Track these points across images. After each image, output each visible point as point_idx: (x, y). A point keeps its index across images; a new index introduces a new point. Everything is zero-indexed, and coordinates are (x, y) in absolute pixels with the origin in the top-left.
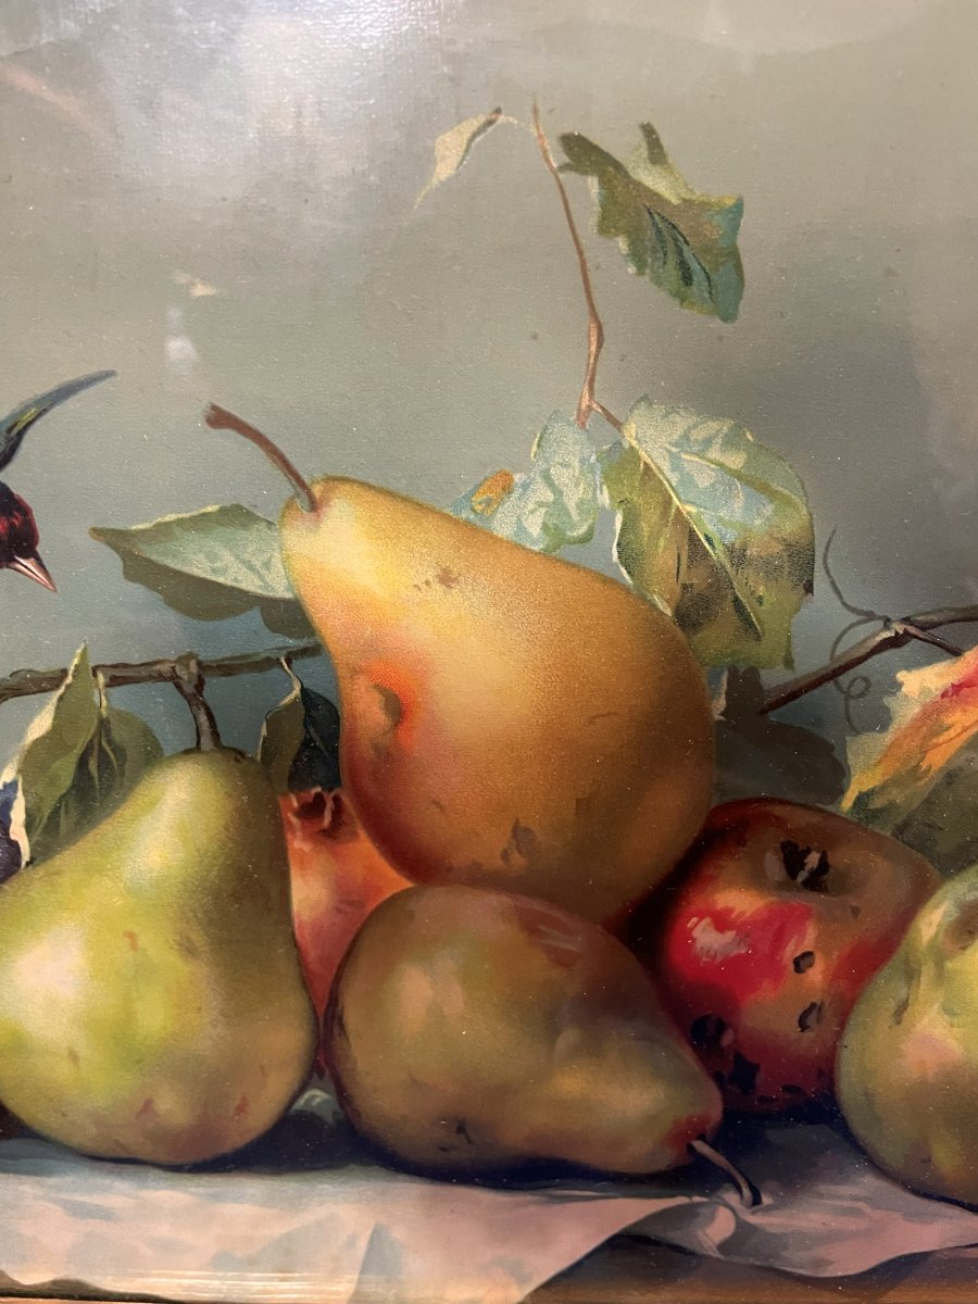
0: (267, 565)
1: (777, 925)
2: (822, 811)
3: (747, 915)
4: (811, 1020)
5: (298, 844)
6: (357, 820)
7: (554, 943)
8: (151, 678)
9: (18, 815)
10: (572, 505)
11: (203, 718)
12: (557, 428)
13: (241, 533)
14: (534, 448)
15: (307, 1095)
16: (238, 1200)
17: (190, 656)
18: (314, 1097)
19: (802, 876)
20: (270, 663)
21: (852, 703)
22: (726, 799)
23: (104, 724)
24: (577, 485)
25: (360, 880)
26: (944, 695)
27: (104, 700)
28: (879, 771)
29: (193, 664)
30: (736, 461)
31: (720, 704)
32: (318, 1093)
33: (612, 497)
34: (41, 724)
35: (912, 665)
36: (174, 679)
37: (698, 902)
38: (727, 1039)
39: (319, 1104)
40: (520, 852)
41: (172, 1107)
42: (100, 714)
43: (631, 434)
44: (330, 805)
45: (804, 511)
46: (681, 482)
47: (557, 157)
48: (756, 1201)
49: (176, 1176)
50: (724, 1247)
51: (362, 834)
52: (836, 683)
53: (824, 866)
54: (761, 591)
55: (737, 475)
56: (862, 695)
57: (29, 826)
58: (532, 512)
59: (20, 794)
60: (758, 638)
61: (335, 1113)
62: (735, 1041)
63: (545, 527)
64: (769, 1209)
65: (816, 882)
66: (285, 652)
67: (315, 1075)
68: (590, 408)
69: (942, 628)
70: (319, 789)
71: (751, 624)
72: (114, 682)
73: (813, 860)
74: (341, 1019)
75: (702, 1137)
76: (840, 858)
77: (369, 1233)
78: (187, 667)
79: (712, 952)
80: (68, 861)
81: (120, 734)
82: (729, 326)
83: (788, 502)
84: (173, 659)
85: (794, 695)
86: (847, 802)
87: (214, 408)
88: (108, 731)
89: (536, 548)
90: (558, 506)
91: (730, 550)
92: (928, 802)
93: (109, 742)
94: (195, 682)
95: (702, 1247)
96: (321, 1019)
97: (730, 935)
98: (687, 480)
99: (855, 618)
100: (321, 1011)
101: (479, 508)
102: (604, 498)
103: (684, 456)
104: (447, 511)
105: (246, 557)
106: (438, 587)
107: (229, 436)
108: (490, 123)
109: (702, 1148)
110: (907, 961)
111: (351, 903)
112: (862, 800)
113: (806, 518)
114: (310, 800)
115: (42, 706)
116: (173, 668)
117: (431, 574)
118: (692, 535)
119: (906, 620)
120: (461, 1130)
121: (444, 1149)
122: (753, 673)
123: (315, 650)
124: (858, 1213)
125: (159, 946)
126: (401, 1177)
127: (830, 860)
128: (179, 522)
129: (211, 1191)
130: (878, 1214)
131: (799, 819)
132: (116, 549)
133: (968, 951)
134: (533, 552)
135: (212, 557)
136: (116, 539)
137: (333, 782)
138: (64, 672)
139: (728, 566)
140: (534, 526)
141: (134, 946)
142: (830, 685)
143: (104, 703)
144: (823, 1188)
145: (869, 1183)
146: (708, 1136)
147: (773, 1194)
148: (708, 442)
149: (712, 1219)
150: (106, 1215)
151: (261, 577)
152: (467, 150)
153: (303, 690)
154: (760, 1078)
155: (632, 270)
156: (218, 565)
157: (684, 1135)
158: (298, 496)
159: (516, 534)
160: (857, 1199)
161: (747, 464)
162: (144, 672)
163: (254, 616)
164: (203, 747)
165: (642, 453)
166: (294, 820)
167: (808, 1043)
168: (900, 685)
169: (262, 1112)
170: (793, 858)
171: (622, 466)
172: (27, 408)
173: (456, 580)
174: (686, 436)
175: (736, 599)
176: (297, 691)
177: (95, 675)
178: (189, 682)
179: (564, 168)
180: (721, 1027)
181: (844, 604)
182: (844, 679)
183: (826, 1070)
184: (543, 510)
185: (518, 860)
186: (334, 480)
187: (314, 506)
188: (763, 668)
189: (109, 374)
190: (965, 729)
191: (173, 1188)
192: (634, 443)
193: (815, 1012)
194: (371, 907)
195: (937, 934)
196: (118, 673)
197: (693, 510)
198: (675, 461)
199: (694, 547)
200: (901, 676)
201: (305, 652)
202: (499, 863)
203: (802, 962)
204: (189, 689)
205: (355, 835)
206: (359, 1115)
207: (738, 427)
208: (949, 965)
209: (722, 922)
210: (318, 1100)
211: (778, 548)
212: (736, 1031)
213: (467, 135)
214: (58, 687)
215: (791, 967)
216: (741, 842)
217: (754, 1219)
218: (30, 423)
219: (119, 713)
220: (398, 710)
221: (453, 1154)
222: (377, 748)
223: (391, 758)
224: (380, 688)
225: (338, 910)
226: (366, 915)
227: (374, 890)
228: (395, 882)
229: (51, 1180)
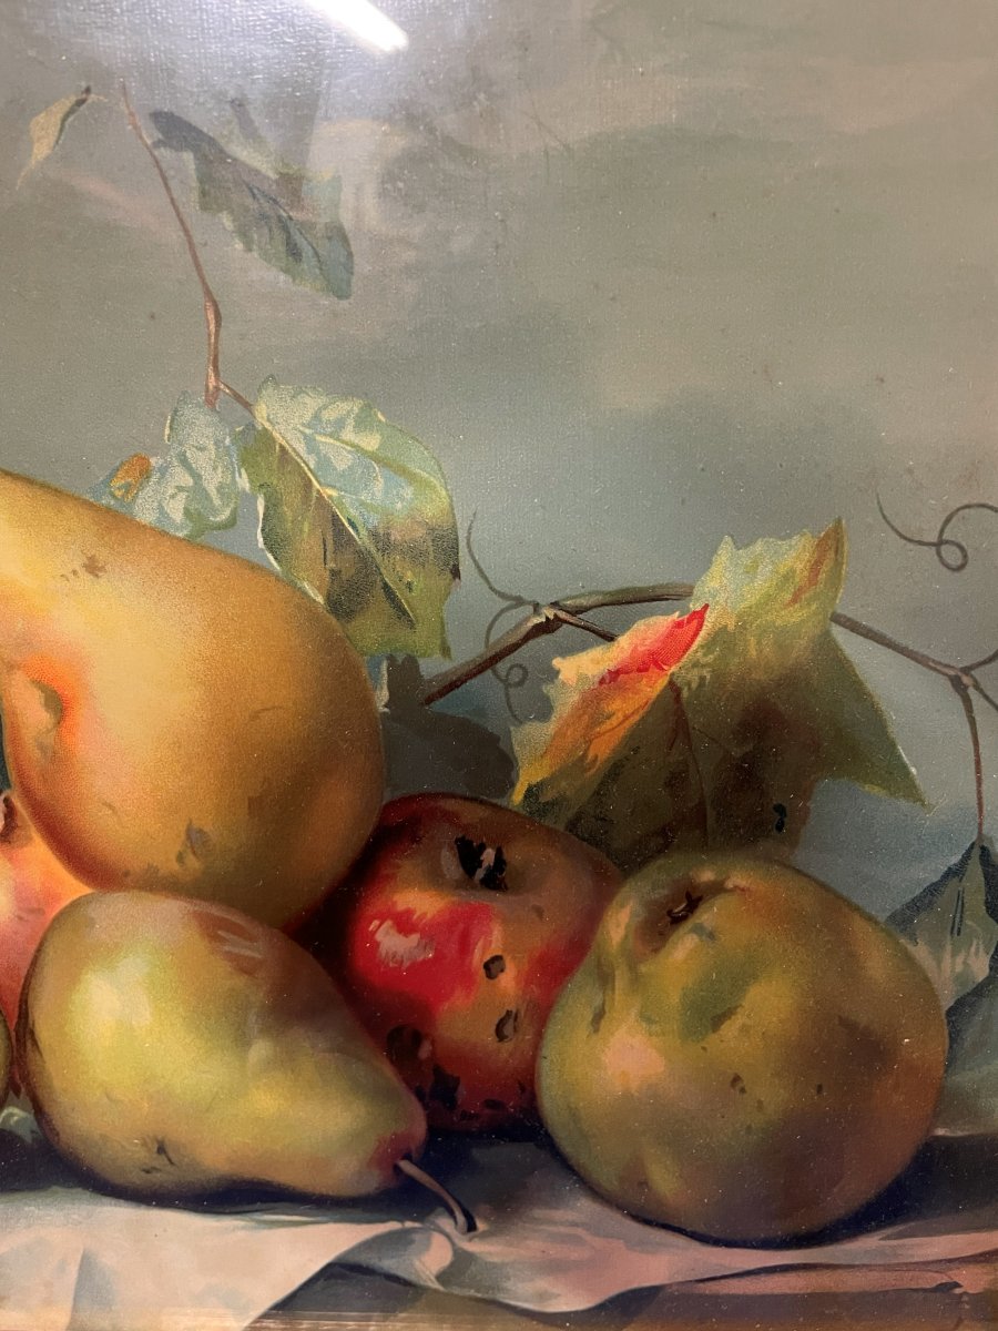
1: (461, 926)
2: (494, 806)
3: (429, 916)
4: (508, 1029)
6: (30, 823)
7: (236, 950)
10: (212, 489)
12: (188, 412)
14: (167, 431)
18: (12, 1115)
19: (480, 874)
21: (512, 691)
22: (398, 794)
24: (215, 469)
25: (38, 887)
26: (602, 681)
28: (547, 761)
30: (371, 442)
31: (382, 696)
32: (16, 1110)
33: (251, 481)
35: (567, 651)
37: (377, 904)
38: (425, 1051)
39: (17, 1122)
40: (194, 853)
43: (262, 412)
45: (444, 493)
46: (318, 463)
47: (150, 135)
48: (471, 1227)
50: (442, 1277)
51: (37, 836)
52: (495, 672)
53: (500, 862)
54: (409, 576)
55: (374, 457)
56: (520, 683)
58: (173, 497)
60: (412, 625)
61: (33, 1132)
62: (433, 1053)
63: (187, 512)
64: (484, 1236)
65: (496, 880)
67: (11, 1092)
68: (217, 388)
69: (591, 613)
71: (405, 612)
73: (489, 856)
74: (32, 1033)
75: (407, 1157)
76: (515, 855)
77: (78, 1260)
79: (398, 958)
82: (344, 304)
83: (428, 485)
85: (453, 686)
86: (518, 796)
89: (180, 535)
90: (198, 491)
91: (374, 535)
92: (599, 794)
95: (419, 1276)
96: (13, 1034)
97: (415, 938)
98: (324, 463)
99: (506, 604)
100: (12, 1028)
101: (119, 493)
102: (244, 482)
103: (318, 438)
104: (87, 497)
106: (85, 576)
108: (80, 103)
109: (406, 1166)
110: (599, 965)
111: (32, 911)
112: (531, 793)
113: (446, 501)
117: (77, 565)
118: (335, 520)
119: (555, 604)
120: (161, 1150)
121: (148, 1172)
122: (411, 662)
124: (577, 1240)
126: (106, 1200)
127: (506, 856)
130: (598, 1242)
131: (472, 814)
133: (663, 953)
134: (178, 538)
137: (5, 784)
139: (373, 550)
140: (176, 510)
142: (489, 673)
144: (538, 1213)
145: (583, 1208)
146: (414, 1155)
147: (486, 1219)
148: (340, 424)
149: (427, 1246)
152: (61, 130)
154: (462, 1092)
155: (239, 246)
157: (390, 1155)
159: (159, 520)
160: (574, 1224)
161: (382, 446)
165: (276, 435)
167: (506, 1053)
168: (558, 672)
170: (468, 855)
171: (257, 448)
173: (102, 569)
174: (317, 417)
175: (386, 586)
179: (157, 144)
180: (417, 1038)
181: (491, 588)
182: (502, 667)
183: (526, 1084)
184: (183, 495)
185: (193, 863)
188: (423, 655)
190: (627, 718)
192: (267, 425)
193: (511, 1021)
194: (51, 914)
195: (626, 936)
197: (334, 493)
198: (309, 440)
199: (338, 532)
200: (557, 662)
202: (176, 867)
203: (493, 967)
205: (30, 839)
206: (58, 1134)
207: (369, 407)
208: (643, 969)
209: (404, 924)
210: (16, 1118)
211: (420, 533)
212: (433, 1043)
213: (60, 116)
215: (482, 972)
216: (415, 839)
217: (473, 1247)
220: (59, 705)
221: (157, 1177)
222: (42, 748)
223: (58, 758)
224: (38, 683)
225: (20, 918)
226: (47, 924)
227: (52, 897)
228: (73, 888)
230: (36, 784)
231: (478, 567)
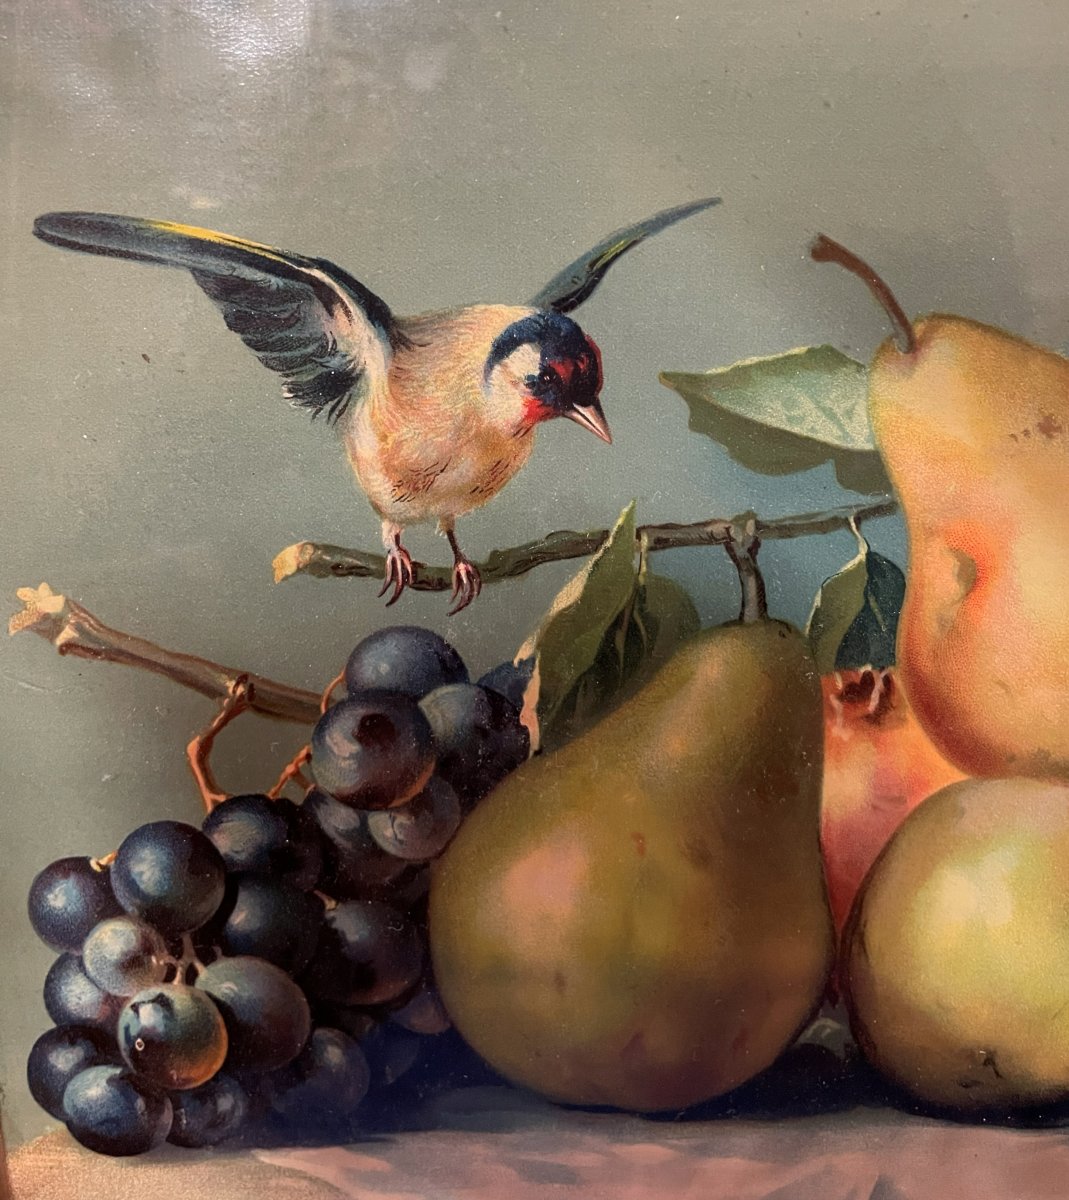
0: (849, 413)
5: (838, 731)
6: (907, 703)
8: (701, 542)
9: (531, 696)
11: (752, 583)
13: (827, 377)
15: (816, 1025)
16: (725, 1153)
17: (750, 515)
18: (824, 1027)
20: (838, 522)
23: (640, 594)
25: (903, 773)
27: (643, 565)
29: (751, 524)
32: (830, 1022)
34: (569, 594)
36: (728, 542)
39: (829, 1035)
41: (664, 1044)
42: (637, 580)
44: (879, 685)
49: (658, 1126)
51: (912, 718)
57: (541, 710)
59: (536, 672)
61: (847, 1046)
66: (855, 510)
67: (827, 1001)
70: (868, 668)
72: (659, 544)
74: (862, 935)
77: (871, 1187)
78: (743, 527)
80: (592, 749)
81: (655, 605)
84: (728, 519)
87: (822, 239)
88: (643, 600)
93: (641, 610)
94: (749, 545)
96: (839, 937)
100: (839, 929)
104: (1058, 352)
105: (828, 403)
106: (1038, 437)
107: (835, 267)
111: (890, 800)
114: (858, 680)
115: (574, 572)
116: (727, 529)
117: (1031, 424)
120: (989, 1061)
121: (966, 1086)
123: (890, 508)
125: (667, 851)
128: (760, 366)
129: (693, 1142)
132: (688, 398)
135: (790, 403)
136: (688, 386)
137: (886, 658)
138: (605, 534)
141: (641, 850)
143: (644, 569)
150: (570, 1177)
151: (841, 427)
153: (869, 554)
156: (795, 413)
158: (896, 335)
162: (694, 535)
163: (828, 470)
164: (747, 619)
166: (836, 703)
169: (762, 1050)
172: (618, 238)
173: (1059, 429)
176: (861, 556)
177: (639, 537)
178: (743, 545)
186: (939, 318)
187: (913, 347)
189: (713, 202)
191: (651, 1140)
194: (913, 803)
196: (663, 535)
201: (878, 511)
204: (741, 552)
205: (902, 721)
206: (875, 1048)
210: (828, 1031)
214: (596, 550)
218: (617, 256)
219: (658, 579)
220: (973, 576)
222: (942, 622)
223: (955, 632)
224: (956, 552)
225: (875, 808)
226: (907, 814)
227: (918, 785)
228: (945, 773)
229: (507, 1137)
230: (927, 665)
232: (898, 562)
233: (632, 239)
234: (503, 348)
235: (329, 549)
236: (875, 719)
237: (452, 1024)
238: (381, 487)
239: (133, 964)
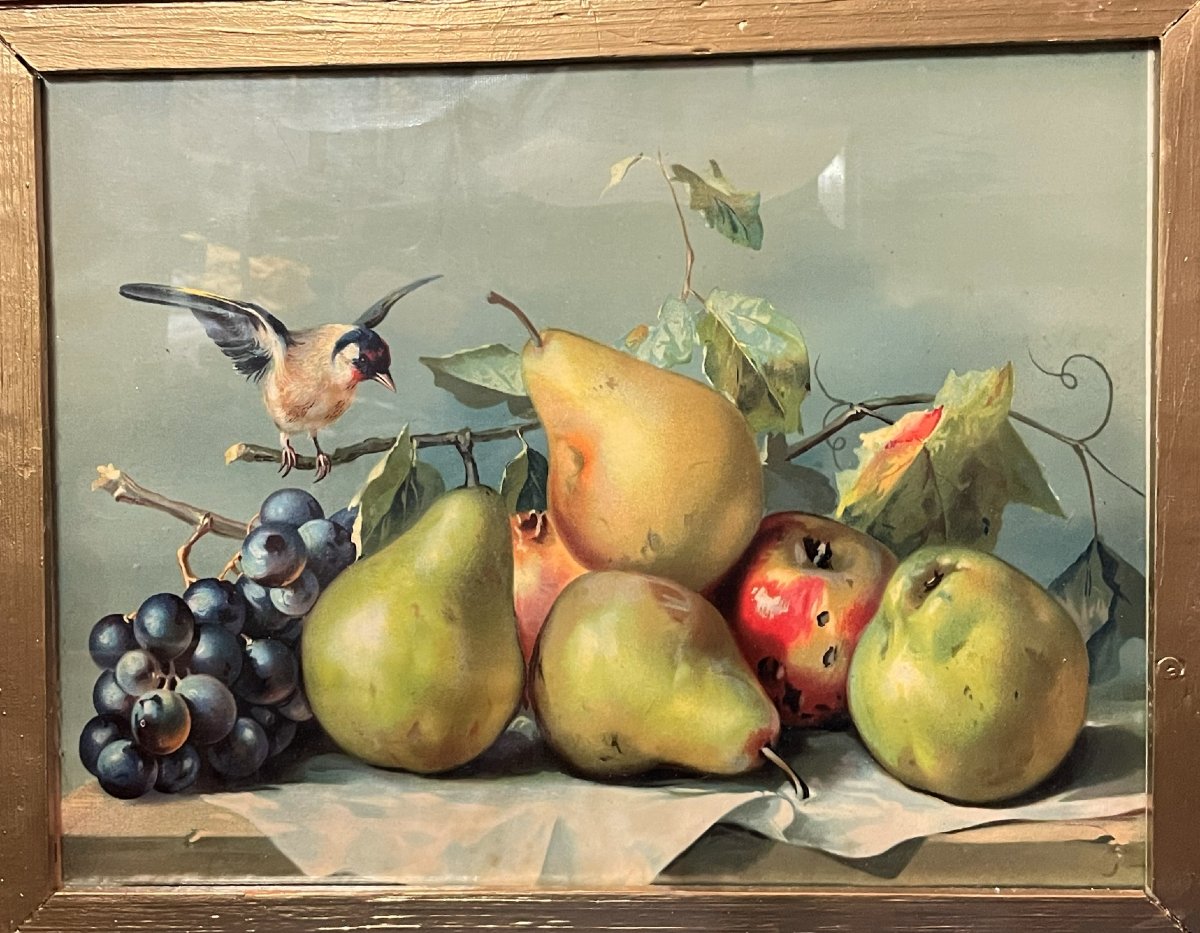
0: (513, 377)
1: (804, 593)
2: (826, 518)
3: (787, 584)
4: (831, 659)
5: (520, 546)
6: (555, 531)
7: (673, 607)
8: (444, 443)
9: (357, 527)
10: (680, 344)
11: (470, 465)
12: (671, 303)
13: (500, 359)
14: (659, 313)
15: (517, 720)
16: (467, 800)
17: (467, 429)
18: (522, 722)
19: (817, 559)
20: (511, 433)
21: (837, 452)
22: (771, 512)
23: (413, 471)
24: (682, 333)
25: (555, 570)
26: (887, 447)
27: (415, 456)
28: (856, 493)
29: (468, 434)
30: (765, 320)
31: (764, 456)
32: (524, 718)
33: (701, 339)
34: (378, 471)
35: (867, 430)
36: (457, 443)
37: (756, 577)
38: (780, 674)
39: (524, 726)
40: (652, 549)
41: (431, 729)
42: (411, 464)
43: (710, 304)
44: (540, 521)
45: (802, 346)
46: (737, 330)
47: (670, 174)
48: (806, 795)
49: (427, 781)
50: (787, 832)
51: (558, 539)
52: (828, 443)
53: (829, 551)
54: (783, 389)
55: (768, 328)
56: (842, 448)
57: (363, 533)
58: (659, 347)
59: (360, 513)
60: (783, 415)
61: (534, 733)
62: (786, 674)
63: (665, 354)
64: (814, 800)
65: (825, 564)
66: (519, 427)
67: (522, 706)
68: (688, 292)
69: (880, 409)
70: (533, 511)
71: (779, 408)
72: (422, 445)
73: (822, 548)
74: (540, 666)
75: (768, 745)
76: (836, 548)
77: (553, 825)
78: (464, 435)
79: (767, 612)
80: (385, 555)
81: (421, 477)
82: (757, 252)
83: (793, 341)
84: (457, 430)
85: (804, 449)
86: (839, 513)
87: (492, 293)
88: (415, 474)
89: (661, 366)
90: (672, 342)
91: (765, 367)
92: (885, 512)
93: (415, 481)
94: (468, 445)
95: (771, 831)
96: (528, 667)
97: (777, 599)
98: (740, 330)
99: (835, 404)
100: (528, 661)
101: (629, 345)
102: (697, 339)
103: (739, 318)
104: (614, 347)
105: (502, 372)
106: (606, 388)
107: (499, 307)
108: (638, 159)
109: (767, 751)
110: (884, 618)
111: (550, 585)
112: (847, 511)
113: (804, 350)
114: (528, 518)
115: (378, 460)
116: (456, 437)
117: (603, 382)
118: (745, 360)
119: (861, 404)
120: (614, 743)
121: (603, 759)
122: (782, 437)
123: (536, 426)
124: (871, 802)
125: (432, 616)
126: (576, 781)
127: (832, 547)
128: (468, 354)
129: (451, 792)
130: (885, 804)
131: (812, 523)
132: (433, 369)
133: (922, 609)
134: (658, 369)
135: (484, 373)
136: (432, 363)
137: (542, 507)
138: (395, 440)
139: (764, 375)
140: (659, 354)
141: (417, 615)
142: (824, 443)
143: (415, 458)
144: (849, 783)
145: (876, 779)
146: (772, 743)
147: (816, 787)
148: (750, 310)
149: (778, 808)
150: (378, 813)
151: (510, 385)
152: (626, 171)
153: (530, 451)
154: (802, 699)
155: (707, 225)
156: (486, 377)
157: (759, 741)
158: (532, 339)
159: (650, 359)
160: (870, 791)
161: (771, 321)
162: (440, 439)
163: (504, 406)
164: (469, 485)
165: (716, 316)
166: (519, 532)
167: (829, 674)
168: (862, 442)
169: (487, 735)
170: (811, 549)
171: (707, 324)
172: (394, 294)
173: (616, 385)
174: (739, 306)
175: (770, 394)
176: (525, 451)
177: (412, 441)
178: (465, 444)
179: (674, 179)
180: (776, 665)
181: (827, 395)
182: (832, 439)
183: (842, 694)
184: (664, 346)
185: (650, 552)
186: (553, 330)
187: (541, 344)
188: (789, 432)
189: (438, 277)
190: (900, 467)
191: (425, 790)
192: (712, 311)
193: (832, 654)
194: (562, 587)
195: (901, 598)
196: (424, 440)
197: (744, 345)
198: (733, 319)
199: (746, 367)
200: (862, 436)
201: (531, 427)
202: (640, 556)
203: (822, 618)
204: (464, 449)
205: (553, 540)
206: (550, 733)
207: (766, 302)
208: (911, 619)
209: (772, 590)
210: (524, 724)
211: (790, 366)
212: (785, 668)
213: (626, 166)
214: (389, 448)
215: (816, 622)
216: (779, 538)
217: (806, 809)
218: (394, 302)
219: (422, 464)
220: (582, 461)
221: (609, 764)
222: (569, 485)
223: (577, 491)
224: (571, 447)
225: (542, 590)
226: (559, 593)
227: (564, 576)
228: (578, 570)
229: (345, 787)
230: (562, 508)
231: (820, 383)
232: (544, 454)
233: (403, 293)
234: (341, 345)
235: (253, 447)
236: (539, 540)
237: (313, 714)
238: (280, 415)
239: (142, 677)
